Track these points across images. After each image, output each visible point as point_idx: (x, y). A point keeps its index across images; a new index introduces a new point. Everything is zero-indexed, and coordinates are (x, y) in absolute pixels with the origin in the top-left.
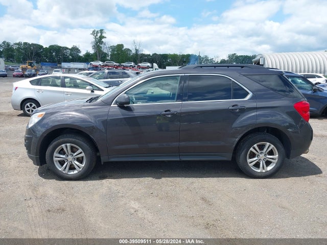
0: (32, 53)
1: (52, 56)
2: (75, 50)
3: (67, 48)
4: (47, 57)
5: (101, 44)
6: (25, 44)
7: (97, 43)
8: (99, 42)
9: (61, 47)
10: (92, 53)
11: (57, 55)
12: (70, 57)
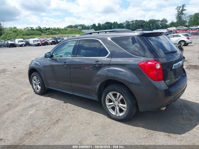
0: (139, 26)
1: (150, 26)
2: (165, 21)
3: (159, 21)
4: (147, 27)
5: (182, 15)
6: (136, 21)
7: (179, 14)
8: (180, 14)
9: (155, 20)
10: (175, 22)
11: (153, 26)
12: (161, 26)
